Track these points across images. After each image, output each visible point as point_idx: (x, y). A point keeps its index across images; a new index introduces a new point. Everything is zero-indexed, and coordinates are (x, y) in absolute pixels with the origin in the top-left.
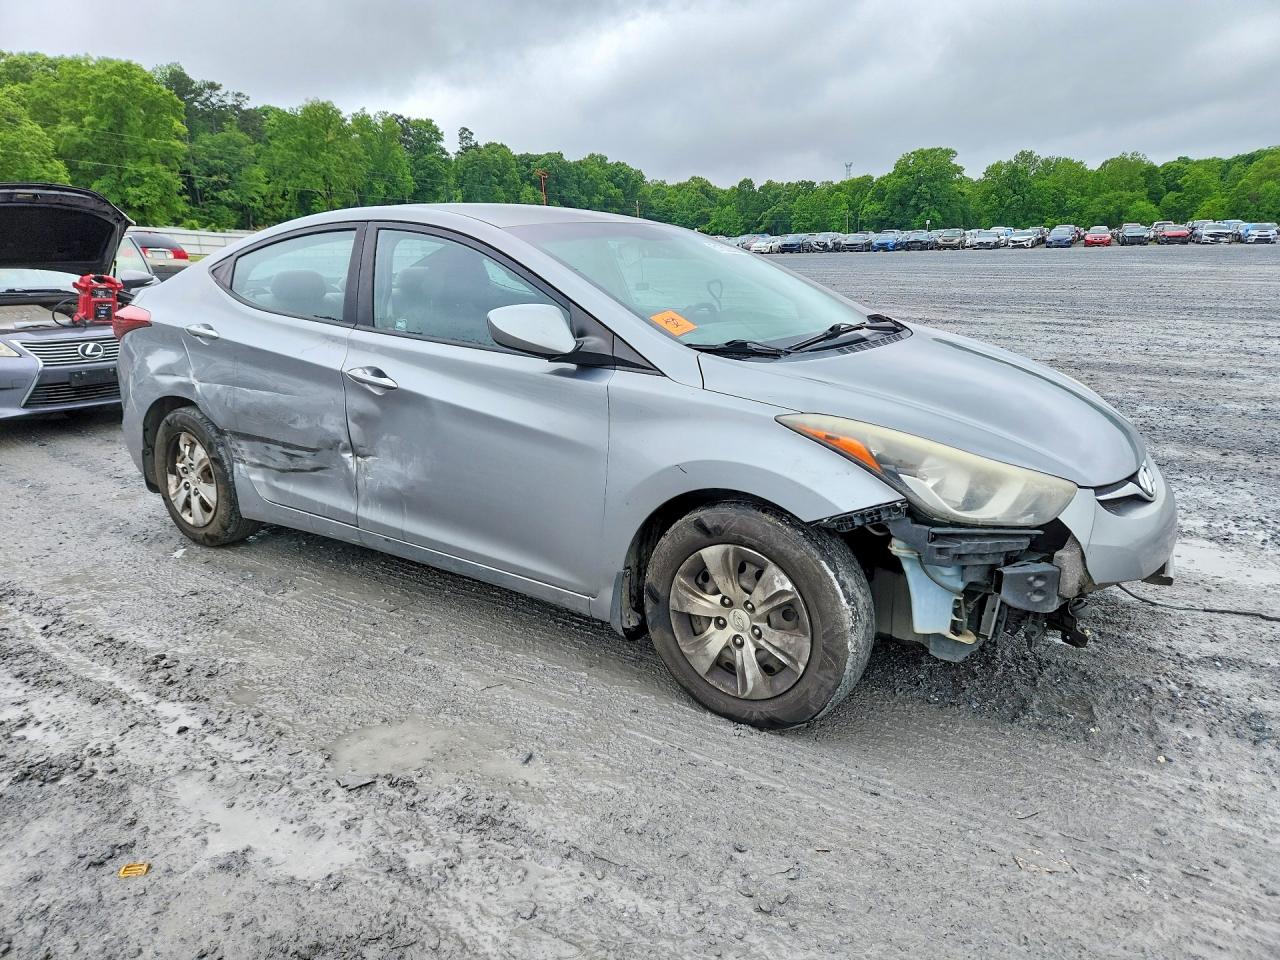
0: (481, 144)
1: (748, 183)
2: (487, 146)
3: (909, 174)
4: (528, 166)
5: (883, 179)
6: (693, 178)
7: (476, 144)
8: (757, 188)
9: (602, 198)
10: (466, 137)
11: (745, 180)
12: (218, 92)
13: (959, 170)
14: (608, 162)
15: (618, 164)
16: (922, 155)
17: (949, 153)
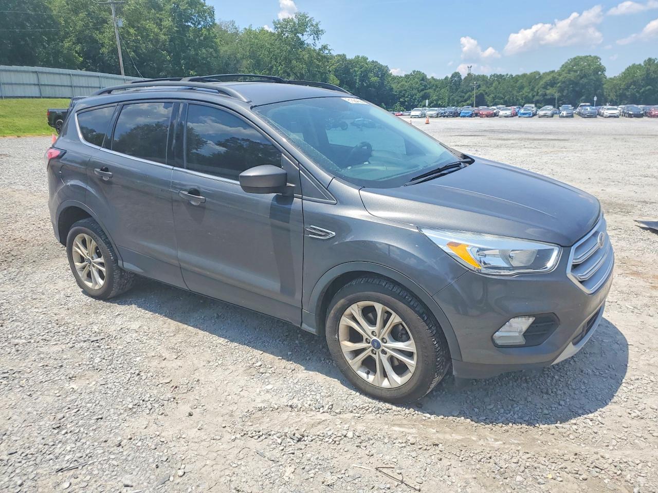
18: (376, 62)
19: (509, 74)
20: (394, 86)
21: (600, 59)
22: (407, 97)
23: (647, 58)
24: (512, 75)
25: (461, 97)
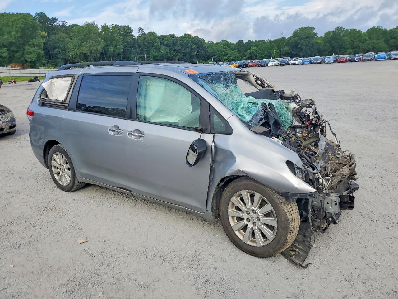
0: (146, 33)
1: (241, 41)
2: (148, 33)
3: (298, 36)
4: (163, 39)
5: (289, 38)
6: (222, 40)
7: (144, 33)
8: (244, 43)
9: (189, 49)
10: (141, 31)
11: (240, 40)
12: (57, 21)
13: (316, 34)
14: (192, 36)
15: (195, 36)
16: (302, 29)
17: (312, 28)
18: (197, 36)
19: (270, 39)
20: (209, 50)
21: (315, 29)
22: (216, 56)
23: (336, 27)
24: (271, 40)
25: (243, 54)
